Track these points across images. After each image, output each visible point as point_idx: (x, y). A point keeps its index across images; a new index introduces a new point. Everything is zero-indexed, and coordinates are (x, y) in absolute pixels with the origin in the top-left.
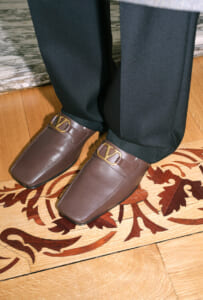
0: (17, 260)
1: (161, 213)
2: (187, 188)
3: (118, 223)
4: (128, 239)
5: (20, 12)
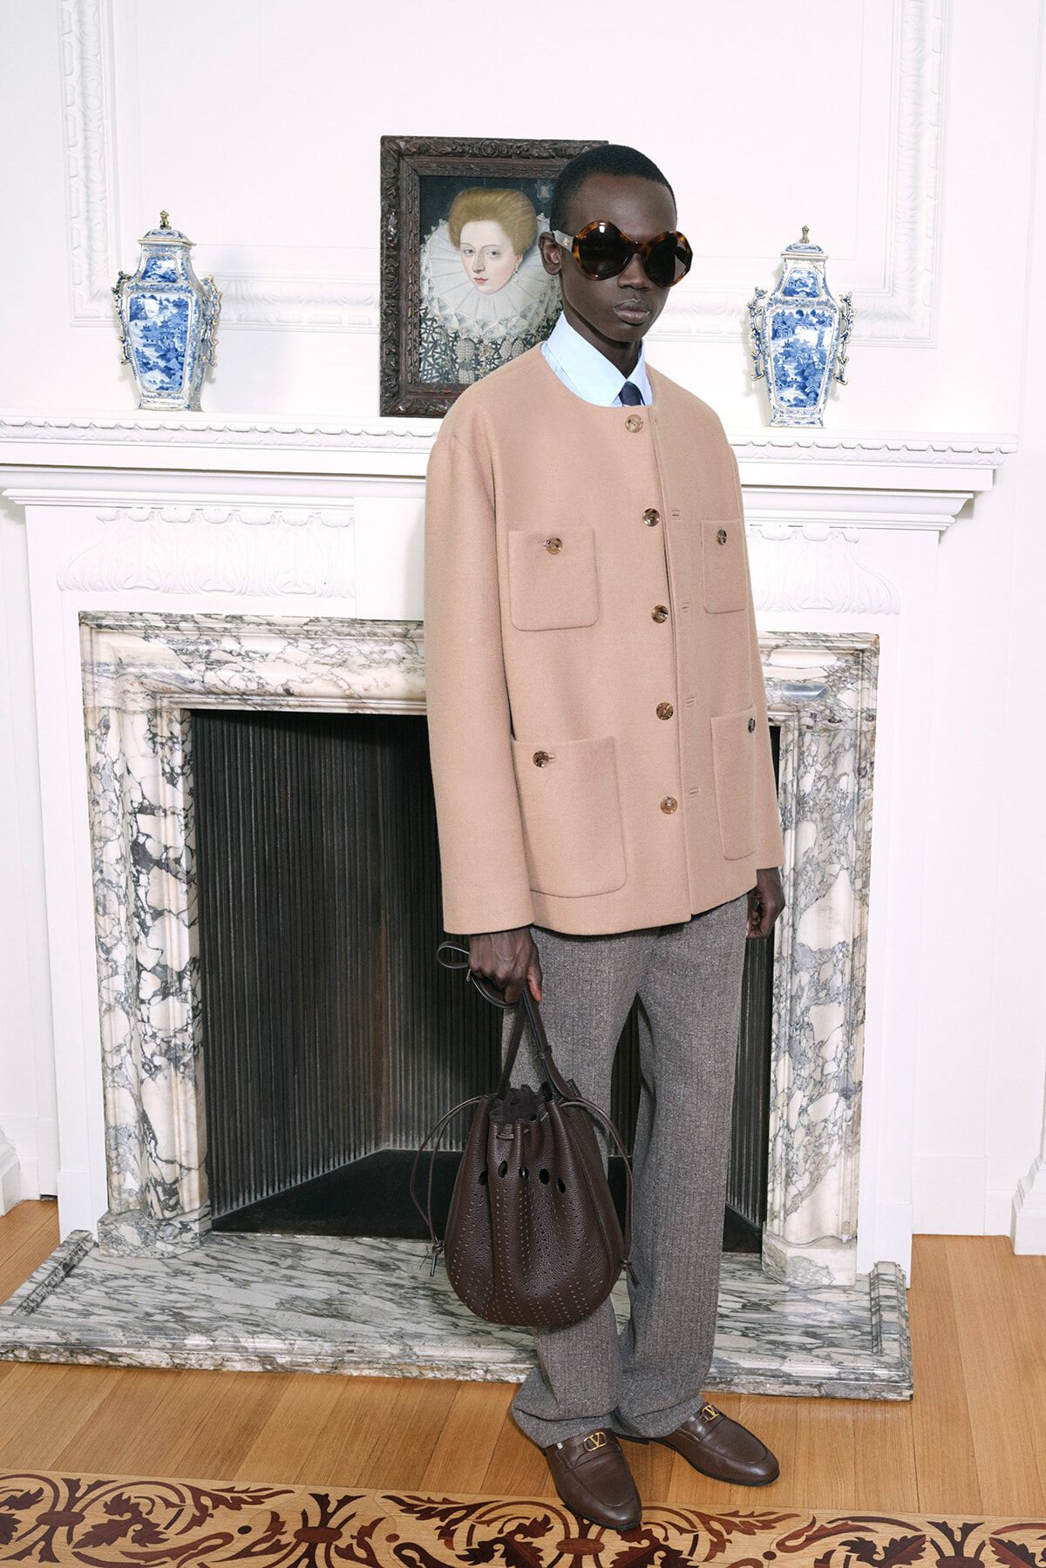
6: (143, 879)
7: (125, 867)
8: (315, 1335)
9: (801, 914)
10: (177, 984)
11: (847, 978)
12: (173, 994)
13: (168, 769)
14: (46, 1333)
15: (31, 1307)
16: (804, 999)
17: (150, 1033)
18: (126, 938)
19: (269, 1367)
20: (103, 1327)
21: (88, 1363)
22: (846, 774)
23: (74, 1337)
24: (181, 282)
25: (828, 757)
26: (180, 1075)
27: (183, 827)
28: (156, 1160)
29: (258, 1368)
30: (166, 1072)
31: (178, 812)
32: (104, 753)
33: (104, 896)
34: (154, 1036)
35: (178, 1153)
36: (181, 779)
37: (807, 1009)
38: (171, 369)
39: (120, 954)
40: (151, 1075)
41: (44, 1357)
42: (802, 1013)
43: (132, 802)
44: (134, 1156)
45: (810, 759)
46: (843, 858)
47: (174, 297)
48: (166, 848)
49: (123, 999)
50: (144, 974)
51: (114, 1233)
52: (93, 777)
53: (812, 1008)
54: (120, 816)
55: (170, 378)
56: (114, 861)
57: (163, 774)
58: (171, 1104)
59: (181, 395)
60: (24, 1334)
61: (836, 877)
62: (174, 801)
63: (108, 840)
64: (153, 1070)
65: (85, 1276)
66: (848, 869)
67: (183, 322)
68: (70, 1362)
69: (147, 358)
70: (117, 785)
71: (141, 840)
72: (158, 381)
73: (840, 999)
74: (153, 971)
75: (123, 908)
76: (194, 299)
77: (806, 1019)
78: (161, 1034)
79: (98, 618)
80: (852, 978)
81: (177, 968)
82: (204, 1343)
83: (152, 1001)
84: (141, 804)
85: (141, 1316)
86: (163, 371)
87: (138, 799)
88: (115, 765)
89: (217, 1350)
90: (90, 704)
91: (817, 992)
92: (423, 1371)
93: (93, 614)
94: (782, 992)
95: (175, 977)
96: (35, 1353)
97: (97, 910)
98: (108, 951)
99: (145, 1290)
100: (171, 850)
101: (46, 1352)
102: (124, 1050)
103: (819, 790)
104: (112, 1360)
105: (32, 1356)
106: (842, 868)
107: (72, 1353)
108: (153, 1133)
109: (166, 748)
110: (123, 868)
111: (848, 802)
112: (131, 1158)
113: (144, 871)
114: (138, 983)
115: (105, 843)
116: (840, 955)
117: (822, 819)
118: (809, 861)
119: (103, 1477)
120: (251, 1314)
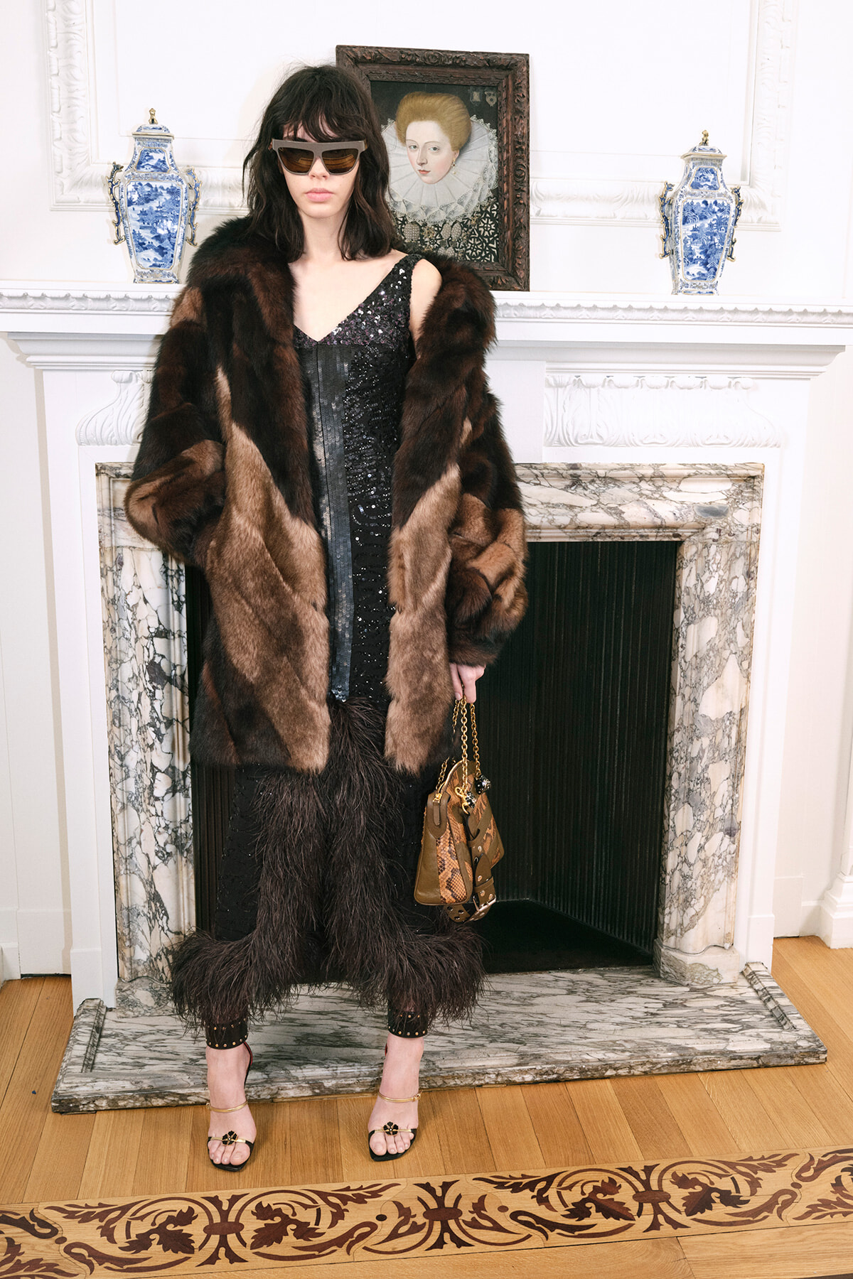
0: (529, 1236)
1: (684, 1214)
2: (714, 1195)
3: (636, 1217)
4: (647, 1230)
5: (516, 995)
6: (158, 694)
7: (138, 685)
8: (352, 1062)
9: (704, 691)
10: (182, 782)
11: (733, 741)
12: (180, 791)
13: (176, 598)
14: (121, 1083)
15: (89, 1064)
16: (705, 759)
17: (163, 825)
18: (137, 746)
19: (317, 1091)
20: (169, 1074)
21: (160, 1104)
22: (736, 577)
23: (146, 1084)
24: (172, 173)
25: (726, 564)
26: (184, 859)
27: (186, 648)
28: (168, 932)
29: (308, 1093)
30: (175, 858)
31: (183, 635)
32: (118, 587)
33: (119, 710)
34: (167, 827)
35: (182, 926)
36: (184, 606)
37: (707, 767)
38: (163, 248)
39: (133, 759)
40: (164, 861)
41: (121, 1103)
42: (703, 771)
43: (149, 627)
44: (143, 932)
45: (715, 566)
46: (732, 645)
47: (167, 185)
48: (175, 667)
49: (133, 798)
50: (159, 775)
51: (131, 997)
52: (111, 609)
53: (710, 766)
54: (133, 641)
55: (163, 256)
56: (126, 680)
57: (173, 603)
58: (177, 884)
59: (171, 272)
60: (101, 1086)
61: (727, 660)
62: (180, 625)
63: (122, 662)
64: (164, 856)
65: (116, 1035)
66: (736, 653)
67: (175, 207)
68: (145, 1105)
69: (142, 239)
70: (130, 614)
71: (157, 660)
72: (151, 259)
73: (727, 757)
74: (166, 772)
75: (134, 721)
76: (184, 186)
77: (706, 775)
78: (171, 826)
79: (116, 469)
80: (739, 740)
81: (182, 769)
82: (260, 1077)
83: (166, 798)
84: (158, 629)
85: (188, 1062)
86: (156, 250)
87: (154, 625)
88: (128, 597)
89: (272, 1082)
90: (107, 544)
91: (714, 753)
92: (446, 1081)
93: (109, 465)
94: (683, 755)
95: (181, 777)
96: (114, 1101)
97: (113, 723)
98: (122, 758)
99: (177, 1041)
100: (178, 668)
101: (124, 1099)
102: (134, 842)
103: (720, 591)
104: (182, 1100)
105: (111, 1104)
106: (731, 653)
107: (147, 1097)
108: (165, 910)
109: (175, 579)
110: (135, 686)
111: (737, 599)
112: (140, 933)
113: (159, 686)
114: (152, 784)
115: (120, 665)
116: (728, 723)
117: (722, 614)
118: (712, 649)
119: (238, 1192)
120: (279, 1051)
